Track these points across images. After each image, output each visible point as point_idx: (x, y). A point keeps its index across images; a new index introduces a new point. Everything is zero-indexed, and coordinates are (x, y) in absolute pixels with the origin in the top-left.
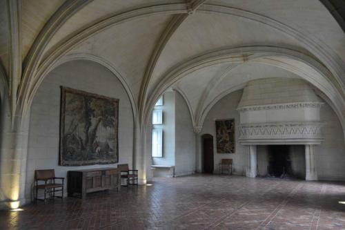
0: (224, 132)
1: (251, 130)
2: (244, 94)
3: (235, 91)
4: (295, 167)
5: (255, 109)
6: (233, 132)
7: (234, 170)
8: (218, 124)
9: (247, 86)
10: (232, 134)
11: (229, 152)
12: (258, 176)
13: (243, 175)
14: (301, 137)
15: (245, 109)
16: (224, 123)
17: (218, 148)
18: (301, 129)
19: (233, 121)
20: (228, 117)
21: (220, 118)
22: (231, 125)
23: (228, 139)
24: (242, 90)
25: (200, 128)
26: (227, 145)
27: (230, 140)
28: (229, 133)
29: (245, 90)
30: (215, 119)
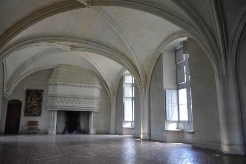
0: (33, 98)
1: (59, 99)
2: (54, 72)
3: (47, 70)
4: (82, 126)
5: (63, 85)
6: (42, 100)
7: (39, 130)
8: (29, 93)
9: (57, 67)
10: (40, 102)
11: (36, 116)
12: (57, 133)
13: (46, 133)
14: (91, 106)
15: (56, 84)
16: (34, 92)
17: (25, 112)
18: (92, 101)
19: (42, 91)
20: (38, 88)
21: (31, 87)
22: (41, 94)
23: (36, 105)
24: (52, 70)
25: (10, 93)
26: (35, 110)
27: (38, 106)
28: (38, 101)
29: (55, 70)
30: (26, 88)
